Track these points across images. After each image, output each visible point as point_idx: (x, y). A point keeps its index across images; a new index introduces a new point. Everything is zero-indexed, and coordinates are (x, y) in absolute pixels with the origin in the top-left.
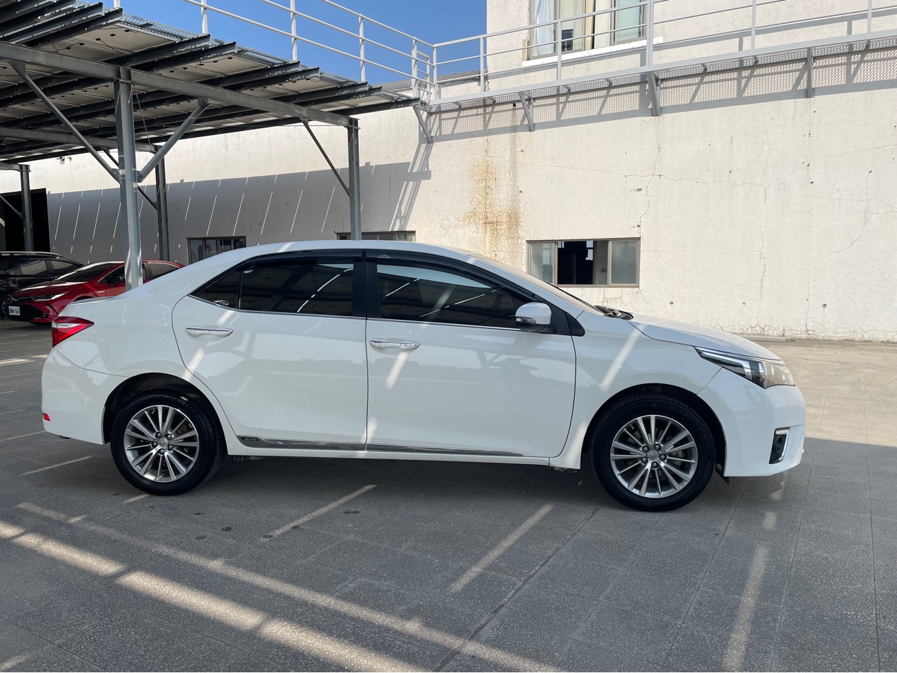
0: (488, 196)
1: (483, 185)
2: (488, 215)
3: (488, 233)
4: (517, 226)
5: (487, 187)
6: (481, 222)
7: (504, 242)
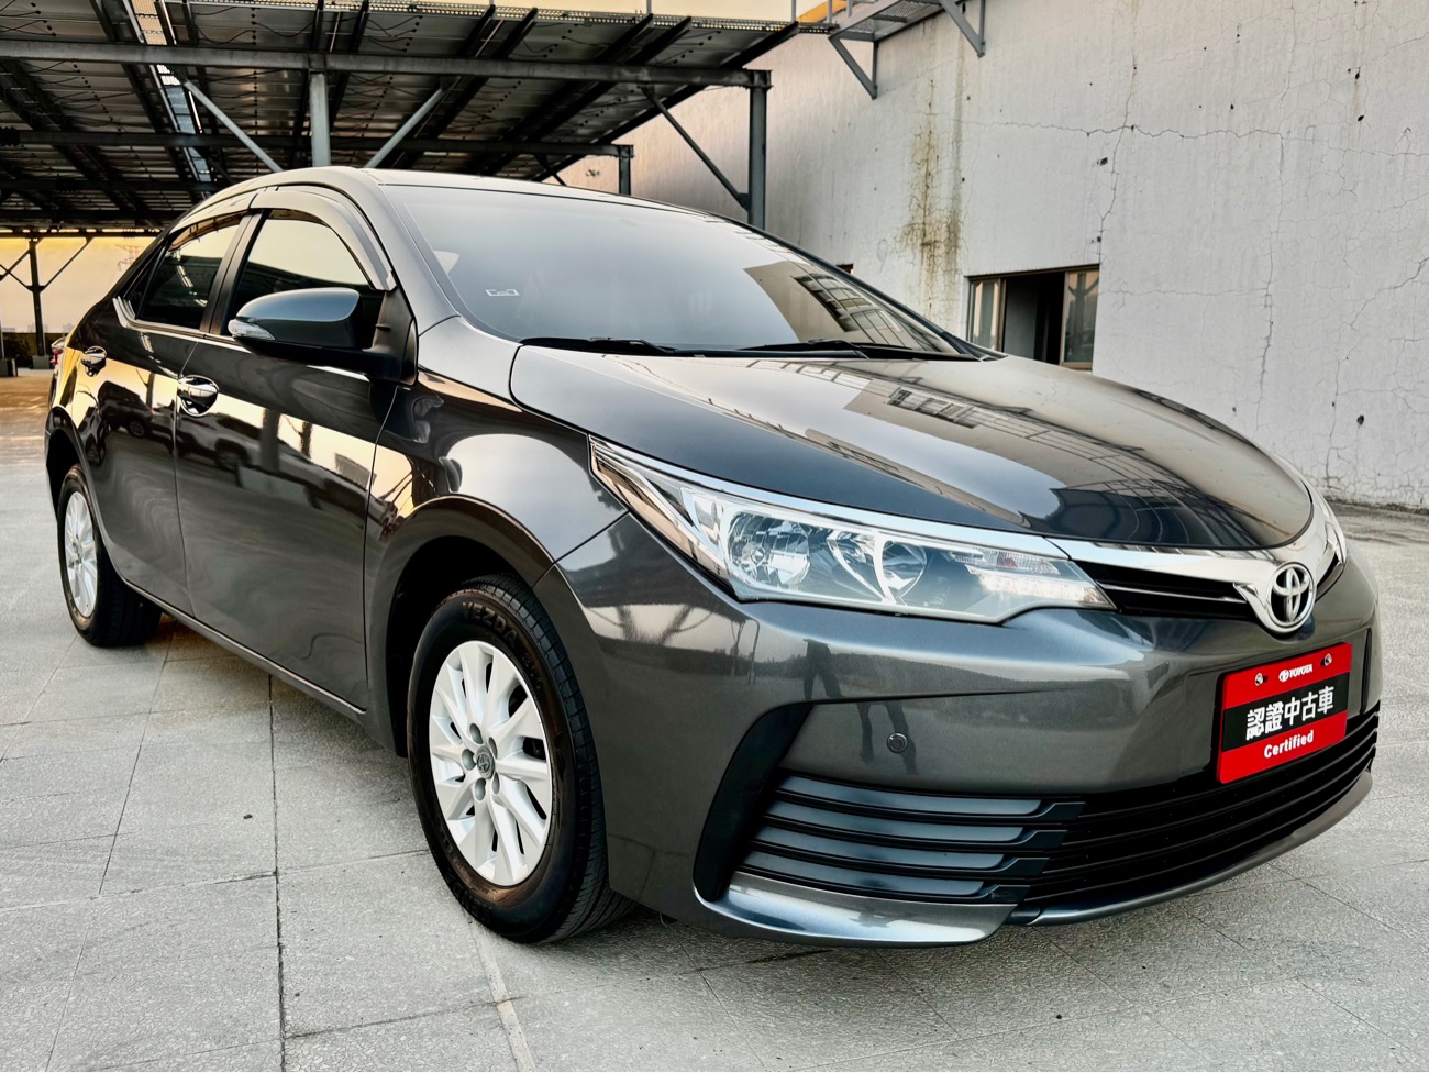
0: (929, 192)
1: (923, 171)
2: (927, 227)
3: (925, 266)
4: (956, 247)
5: (928, 174)
6: (919, 242)
7: (941, 280)
